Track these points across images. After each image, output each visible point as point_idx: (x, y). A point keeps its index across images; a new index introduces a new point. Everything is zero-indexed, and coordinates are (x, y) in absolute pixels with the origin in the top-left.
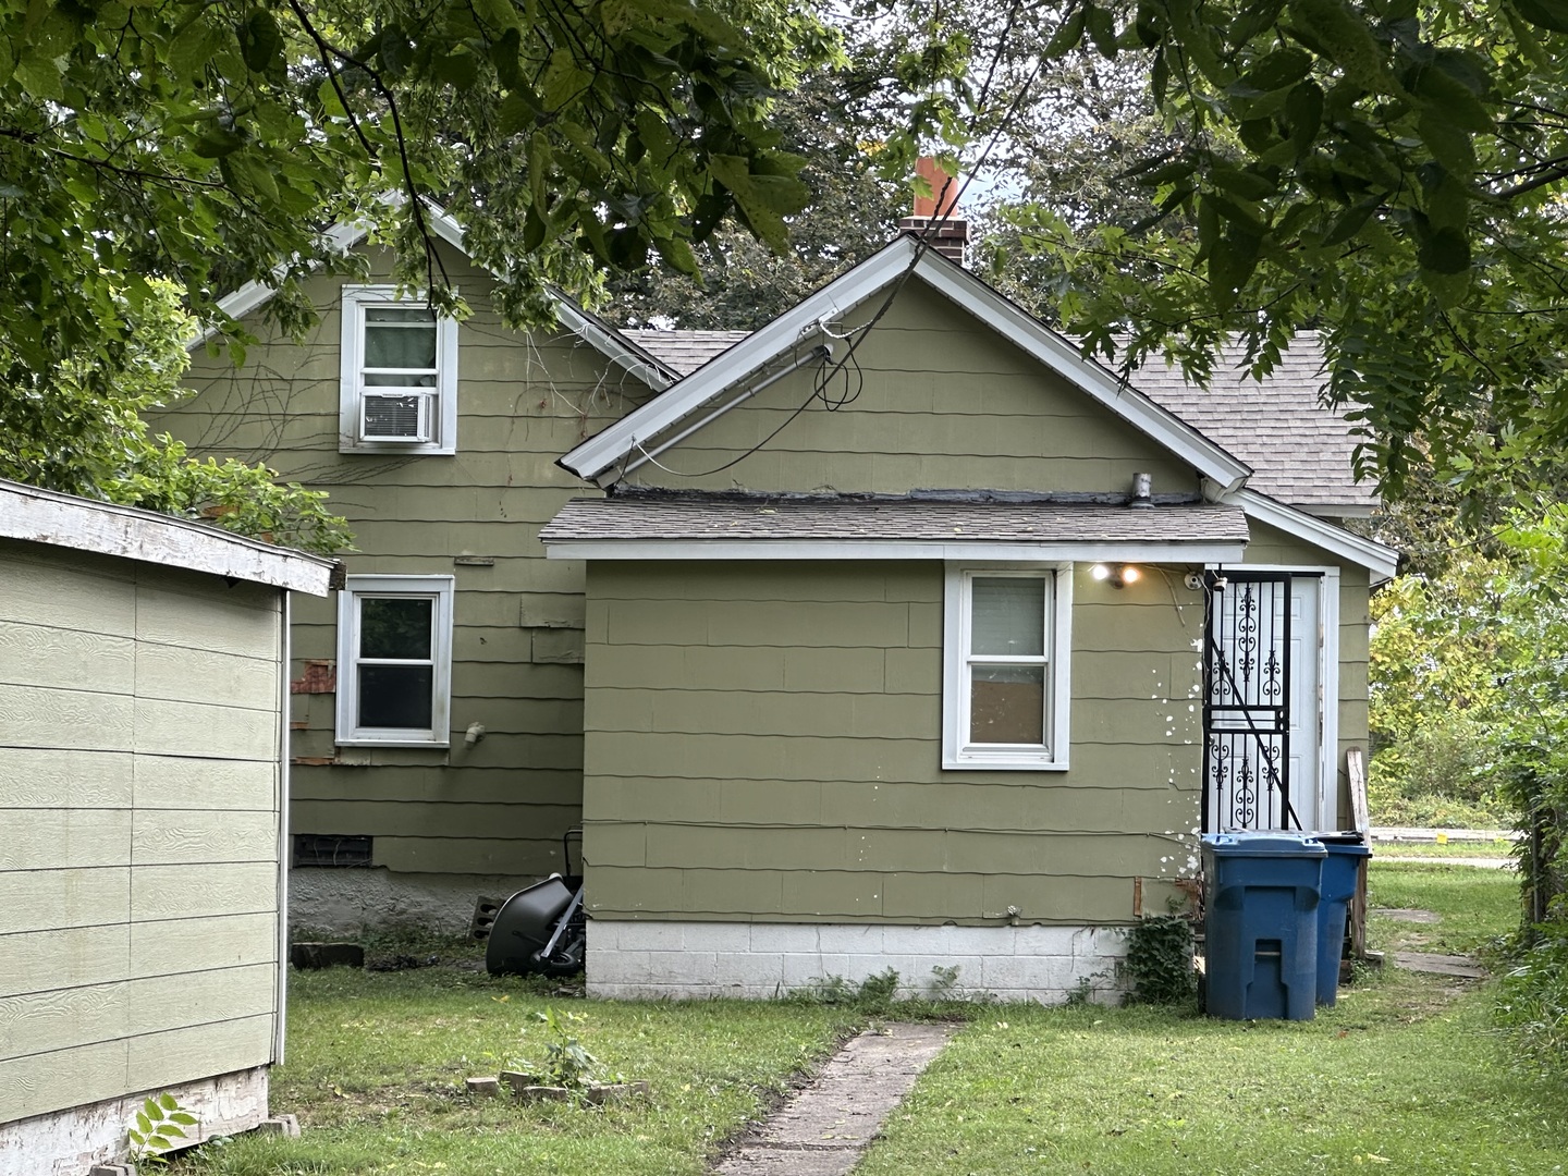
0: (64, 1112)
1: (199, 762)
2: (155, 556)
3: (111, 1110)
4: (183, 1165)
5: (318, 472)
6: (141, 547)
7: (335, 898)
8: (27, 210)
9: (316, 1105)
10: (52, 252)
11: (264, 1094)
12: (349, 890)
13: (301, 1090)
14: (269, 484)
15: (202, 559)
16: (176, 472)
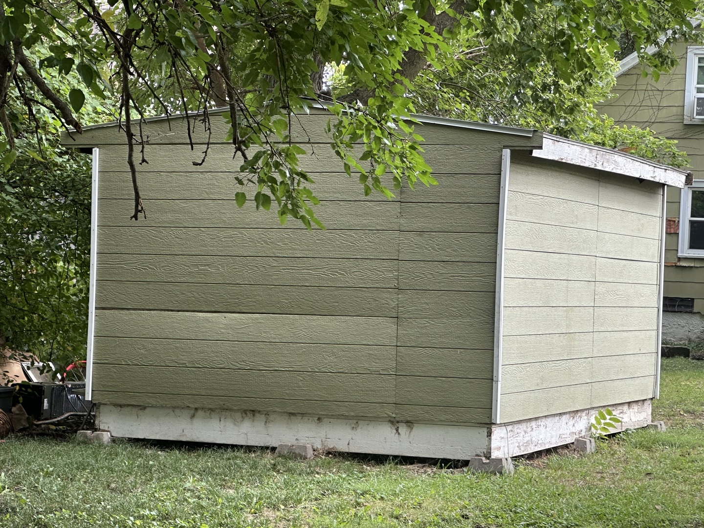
0: (564, 413)
1: (624, 261)
2: (608, 168)
3: (584, 414)
4: (614, 441)
5: (674, 133)
6: (603, 164)
7: (676, 326)
8: (566, 11)
9: (672, 418)
10: (576, 30)
11: (650, 412)
12: (683, 322)
13: (665, 411)
14: (651, 137)
15: (629, 170)
16: (609, 132)
